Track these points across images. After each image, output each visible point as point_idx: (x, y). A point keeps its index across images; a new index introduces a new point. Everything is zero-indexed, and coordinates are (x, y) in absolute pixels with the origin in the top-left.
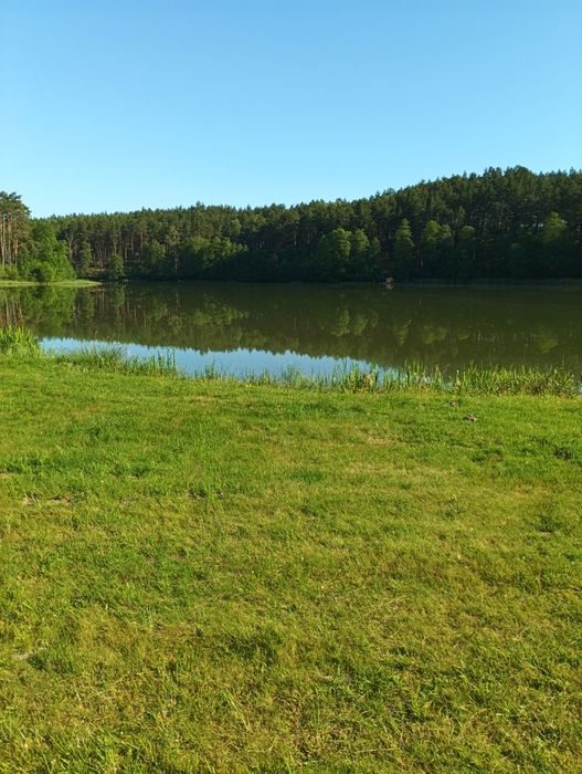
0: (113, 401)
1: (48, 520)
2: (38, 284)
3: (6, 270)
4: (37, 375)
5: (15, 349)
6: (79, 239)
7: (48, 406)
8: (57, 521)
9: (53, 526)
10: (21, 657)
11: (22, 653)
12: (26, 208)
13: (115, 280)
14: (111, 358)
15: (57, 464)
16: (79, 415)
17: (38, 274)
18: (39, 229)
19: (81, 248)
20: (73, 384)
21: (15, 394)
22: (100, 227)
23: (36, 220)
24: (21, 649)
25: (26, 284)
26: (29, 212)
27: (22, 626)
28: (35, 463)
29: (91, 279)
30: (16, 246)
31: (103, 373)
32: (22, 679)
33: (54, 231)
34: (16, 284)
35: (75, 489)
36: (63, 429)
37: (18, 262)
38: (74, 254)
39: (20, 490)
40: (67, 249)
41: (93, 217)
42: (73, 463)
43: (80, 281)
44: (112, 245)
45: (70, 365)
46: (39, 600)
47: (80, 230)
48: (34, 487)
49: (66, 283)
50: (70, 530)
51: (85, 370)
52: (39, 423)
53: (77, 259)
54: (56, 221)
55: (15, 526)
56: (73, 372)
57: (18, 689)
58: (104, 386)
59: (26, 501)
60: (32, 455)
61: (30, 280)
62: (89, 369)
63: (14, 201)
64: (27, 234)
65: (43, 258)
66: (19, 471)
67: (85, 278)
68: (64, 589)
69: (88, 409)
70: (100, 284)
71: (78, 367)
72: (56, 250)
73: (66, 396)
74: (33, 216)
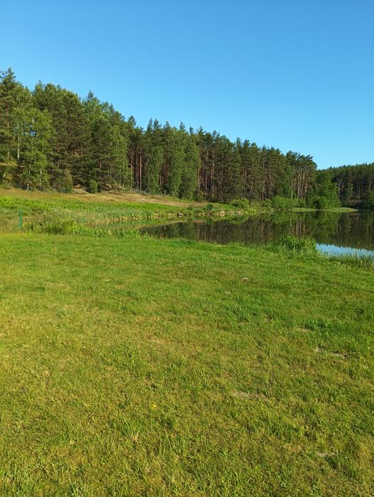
0: (370, 292)
1: (332, 366)
2: (317, 210)
3: (299, 201)
4: (319, 268)
5: (305, 250)
6: (345, 181)
7: (327, 289)
8: (338, 368)
9: (336, 371)
10: (321, 455)
11: (321, 452)
12: (315, 164)
13: (367, 208)
14: (367, 261)
15: (335, 329)
16: (348, 298)
17: (317, 204)
18: (322, 176)
19: (346, 187)
20: (342, 276)
21: (307, 279)
22: (361, 173)
23: (320, 170)
24: (321, 449)
25: (310, 210)
26: (316, 166)
27: (321, 434)
28: (322, 326)
29: (351, 207)
30: (306, 187)
31: (361, 271)
32: (322, 470)
33: (330, 177)
34: (303, 210)
35: (349, 348)
36: (338, 306)
37: (306, 197)
38: (341, 191)
39: (314, 342)
40: (337, 188)
41: (357, 167)
42: (347, 330)
43: (343, 208)
44: (368, 184)
45: (339, 263)
46: (330, 419)
47: (347, 175)
48: (322, 341)
49: (334, 209)
50: (347, 377)
51: (349, 268)
52: (322, 299)
53: (343, 194)
54: (332, 170)
55: (312, 365)
56: (342, 269)
57: (320, 476)
58: (363, 280)
59: (317, 350)
60: (320, 320)
61: (312, 208)
62: (352, 267)
63: (308, 160)
64: (313, 180)
65: (321, 194)
66: (312, 329)
67: (347, 206)
68: (346, 417)
69: (353, 295)
70: (356, 210)
71: (344, 265)
72: (330, 189)
73: (338, 283)
74: (318, 168)
